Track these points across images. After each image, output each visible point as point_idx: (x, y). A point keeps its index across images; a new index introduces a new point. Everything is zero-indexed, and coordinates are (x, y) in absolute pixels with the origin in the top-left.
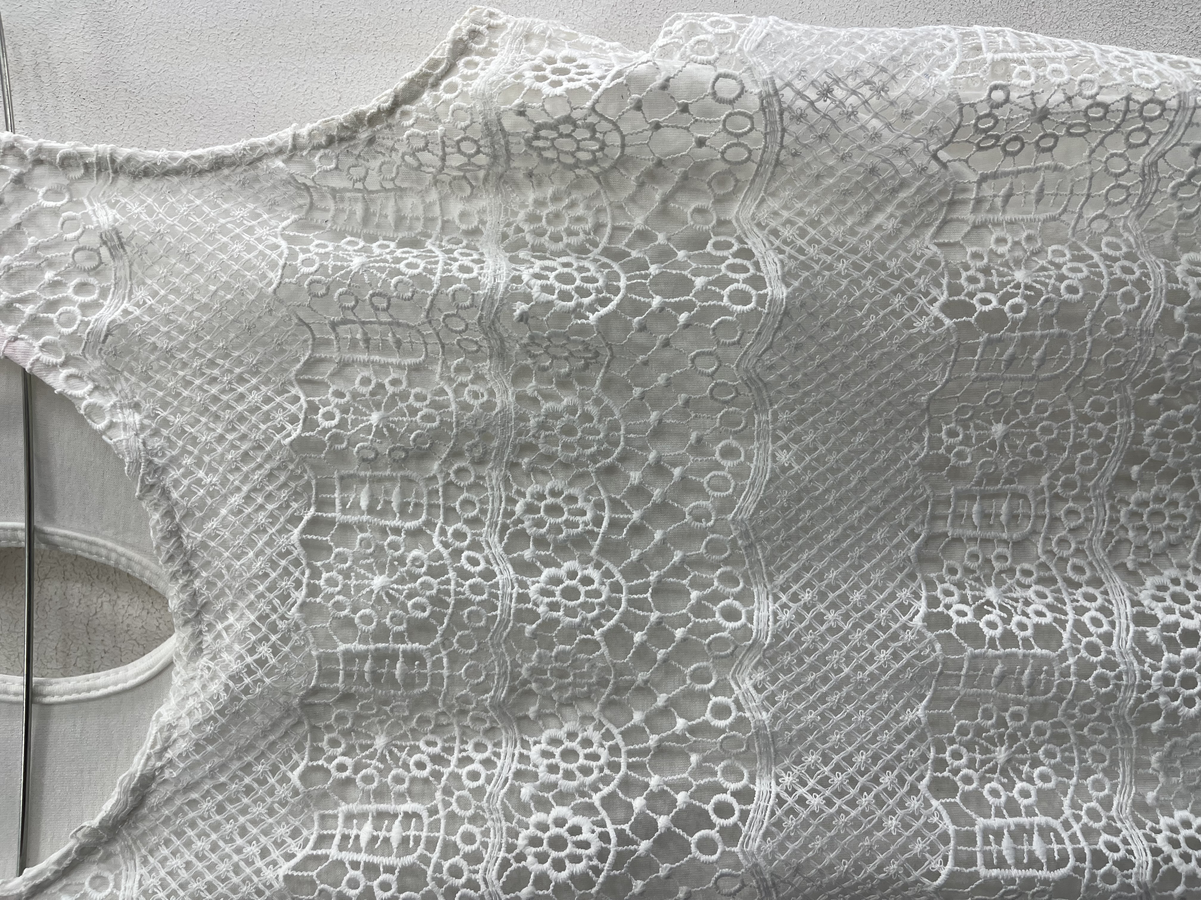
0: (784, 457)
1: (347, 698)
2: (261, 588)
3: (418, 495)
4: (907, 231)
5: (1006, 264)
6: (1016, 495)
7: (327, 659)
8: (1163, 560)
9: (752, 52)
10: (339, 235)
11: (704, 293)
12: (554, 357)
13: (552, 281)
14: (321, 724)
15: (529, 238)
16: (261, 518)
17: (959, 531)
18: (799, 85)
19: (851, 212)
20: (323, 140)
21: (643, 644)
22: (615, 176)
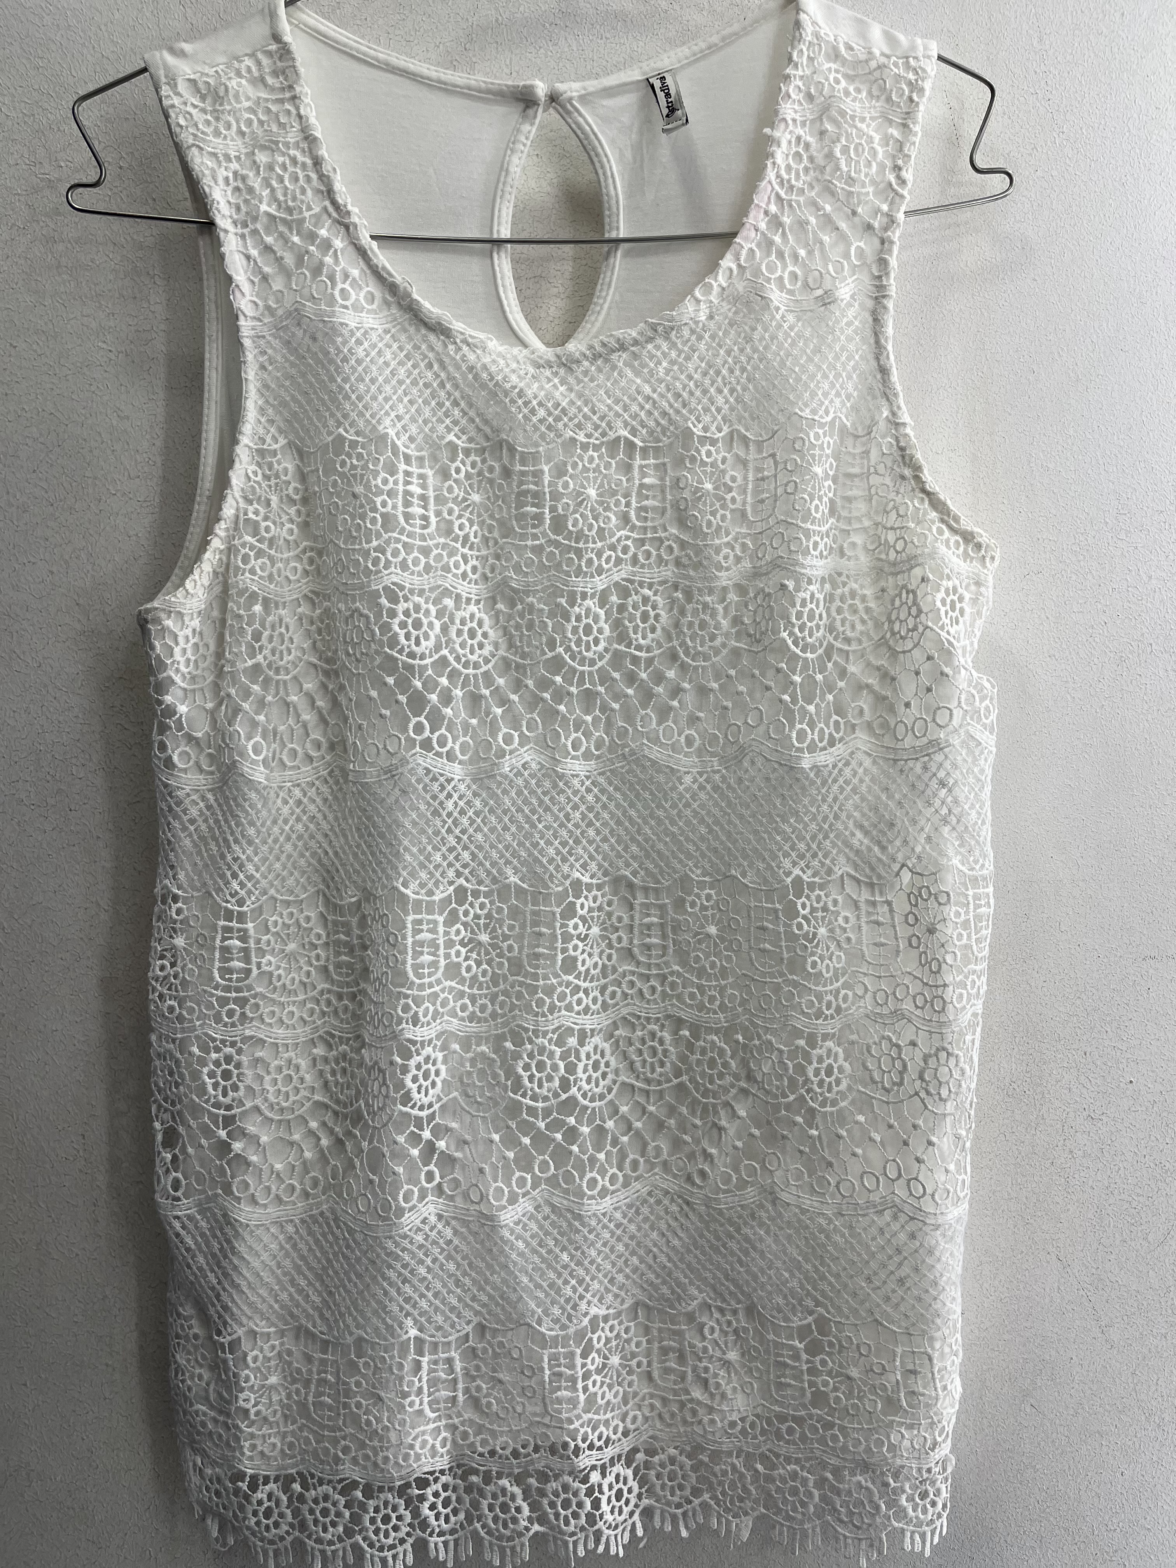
0: (688, 779)
1: (507, 473)
2: (586, 409)
3: (653, 519)
4: (852, 855)
5: (830, 923)
6: (664, 948)
7: (535, 457)
8: (621, 1058)
9: (967, 732)
10: (837, 456)
11: (804, 712)
12: (755, 612)
13: (810, 606)
14: (487, 455)
15: (839, 591)
16: (635, 408)
17: (637, 908)
18: (947, 765)
19: (864, 815)
20: (902, 444)
21: (554, 683)
22: (884, 650)
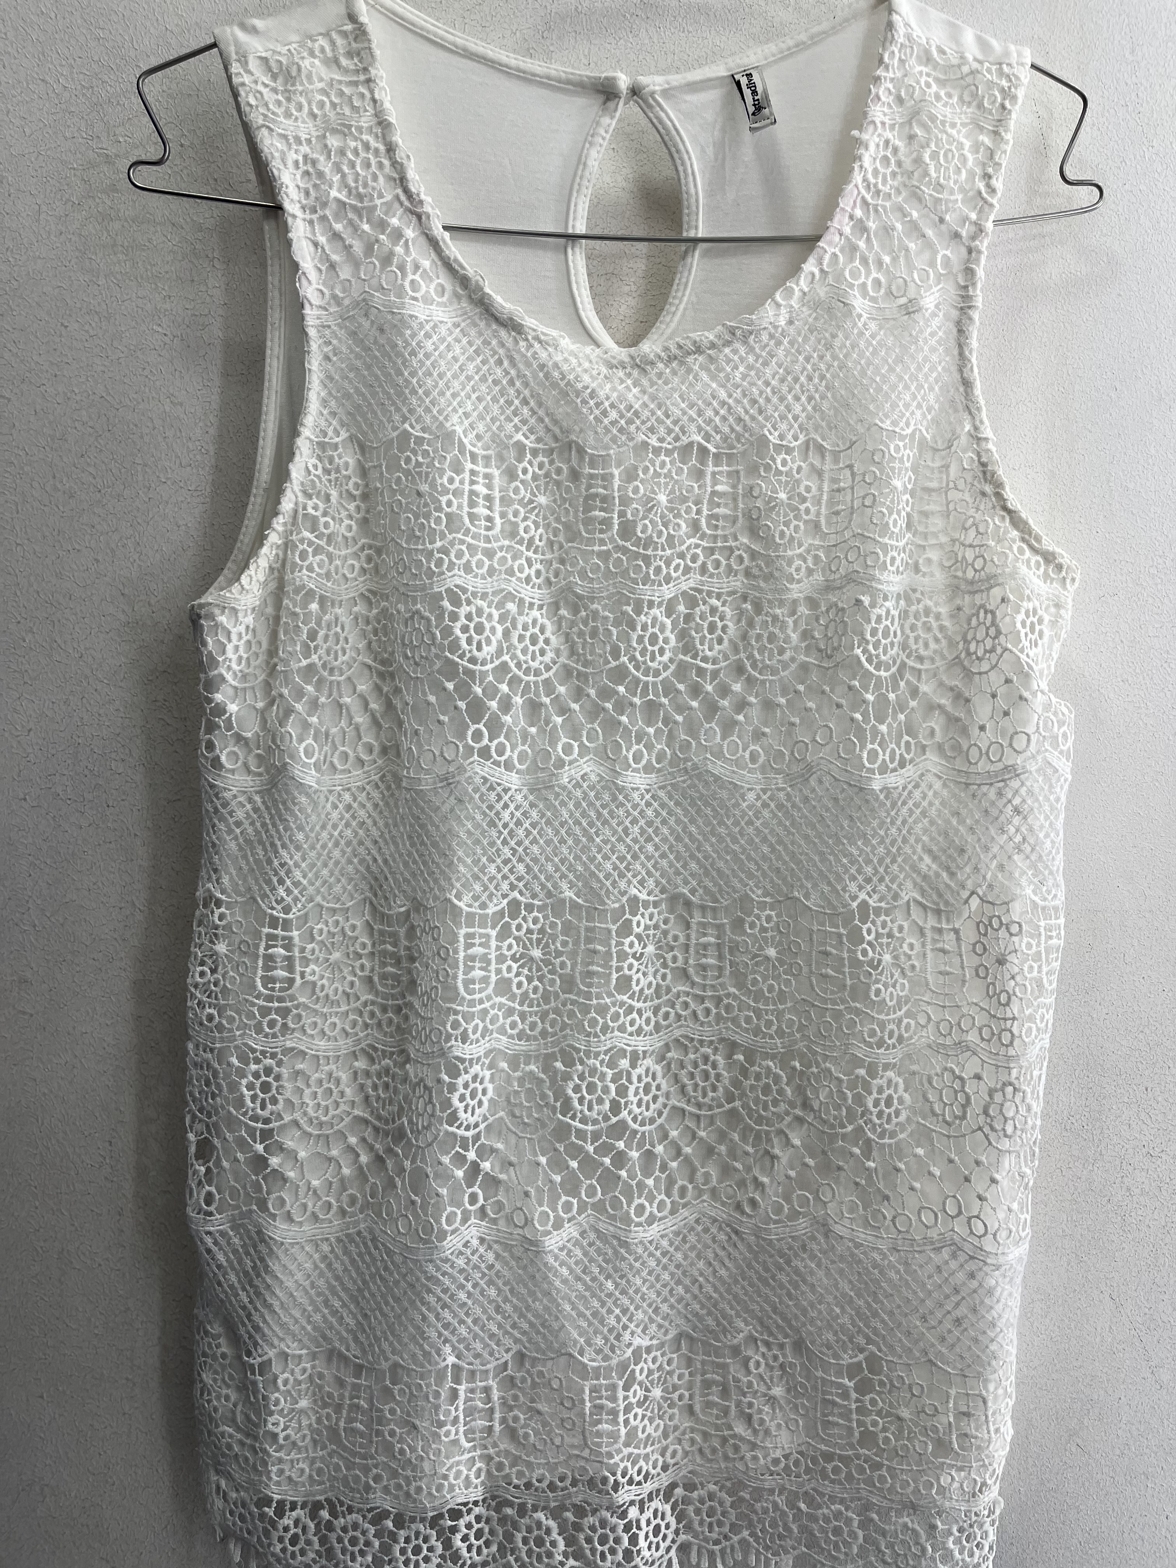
0: (751, 796)
1: (575, 475)
2: (659, 413)
3: (724, 528)
4: (919, 880)
5: (895, 949)
6: (720, 969)
7: (605, 460)
8: (672, 1081)
9: (1045, 759)
10: (915, 469)
11: (875, 732)
12: (827, 627)
13: (885, 623)
14: (555, 456)
15: (914, 608)
16: (709, 413)
17: (694, 927)
18: (1023, 791)
19: (932, 839)
20: (984, 459)
21: (617, 693)
22: (958, 670)
